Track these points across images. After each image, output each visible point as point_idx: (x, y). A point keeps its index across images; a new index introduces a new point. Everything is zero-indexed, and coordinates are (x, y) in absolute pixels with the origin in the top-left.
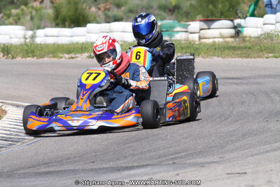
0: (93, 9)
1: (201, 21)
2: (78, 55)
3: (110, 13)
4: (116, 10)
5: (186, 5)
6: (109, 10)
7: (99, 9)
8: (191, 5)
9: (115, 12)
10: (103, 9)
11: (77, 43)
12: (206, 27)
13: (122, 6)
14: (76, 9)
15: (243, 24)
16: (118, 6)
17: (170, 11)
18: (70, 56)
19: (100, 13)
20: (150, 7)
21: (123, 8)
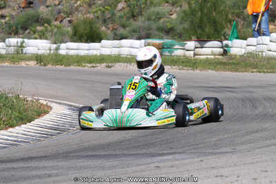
0: (103, 28)
1: (196, 41)
2: (98, 65)
3: (118, 32)
4: (122, 29)
5: (179, 28)
6: (116, 29)
7: (108, 28)
8: (184, 28)
9: (121, 31)
10: (111, 29)
11: (96, 56)
12: (199, 46)
13: (127, 26)
14: (91, 28)
15: (230, 45)
16: (124, 27)
17: (166, 32)
18: (91, 65)
19: (109, 32)
20: (150, 29)
21: (128, 29)
